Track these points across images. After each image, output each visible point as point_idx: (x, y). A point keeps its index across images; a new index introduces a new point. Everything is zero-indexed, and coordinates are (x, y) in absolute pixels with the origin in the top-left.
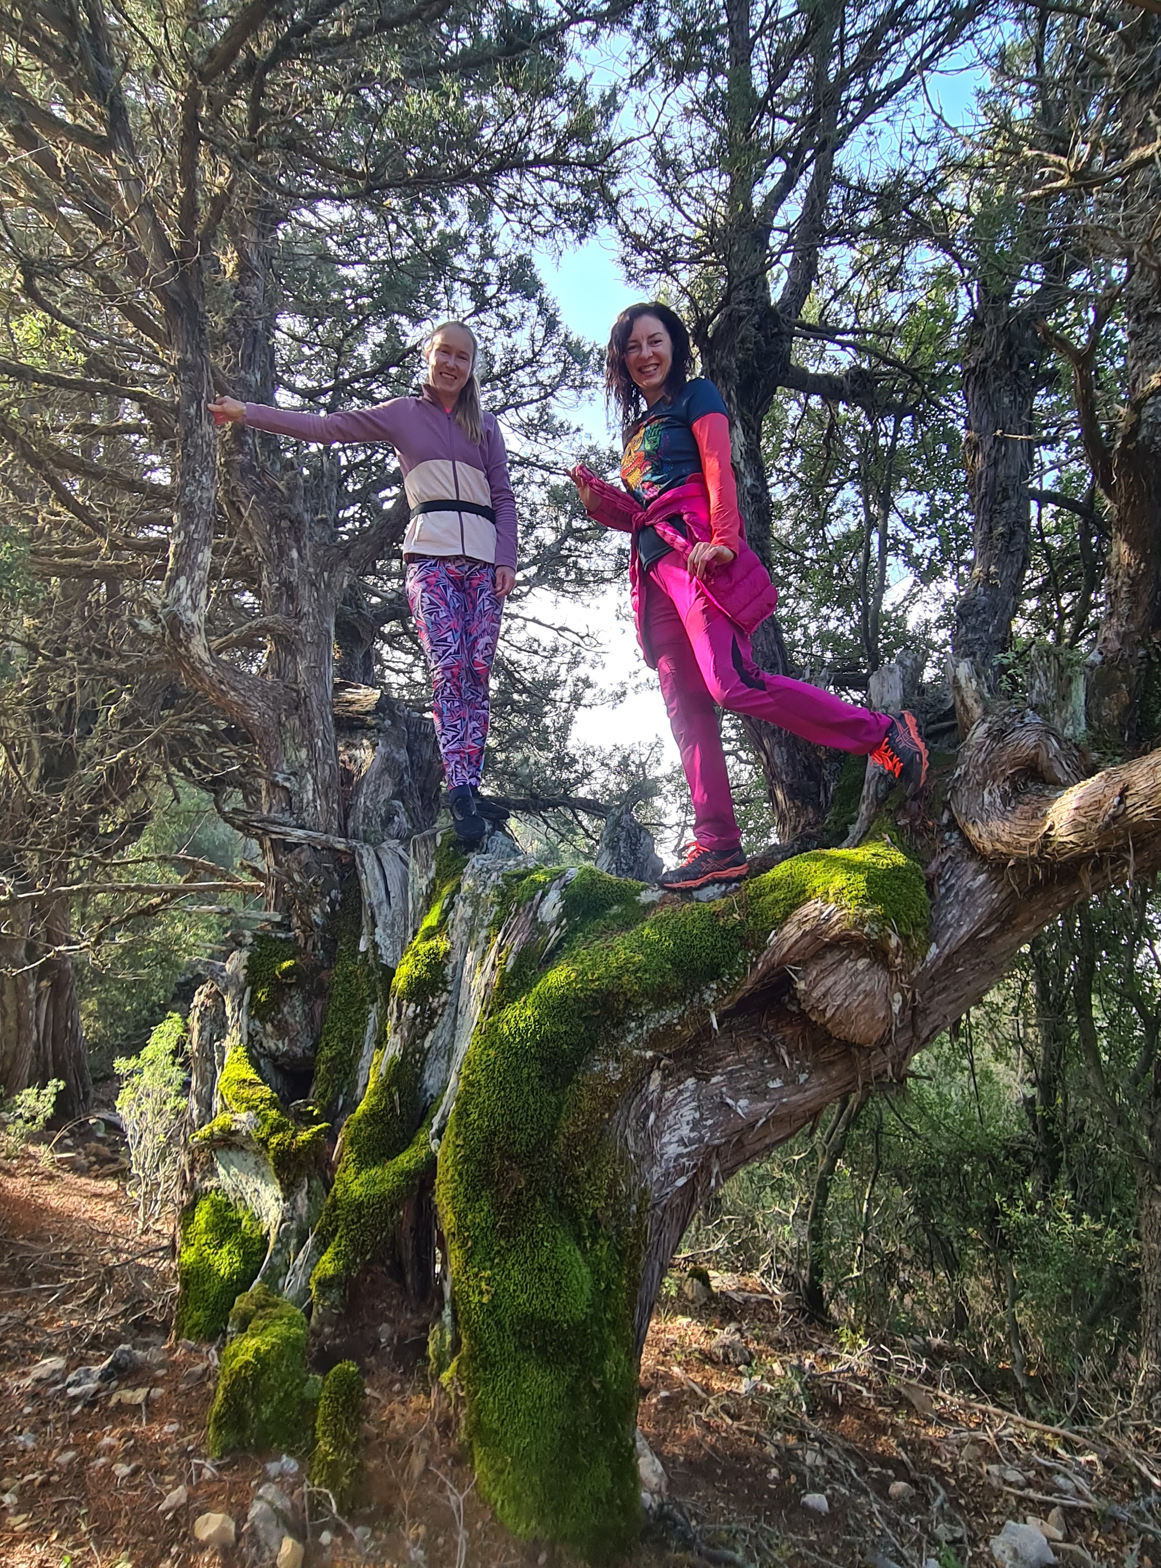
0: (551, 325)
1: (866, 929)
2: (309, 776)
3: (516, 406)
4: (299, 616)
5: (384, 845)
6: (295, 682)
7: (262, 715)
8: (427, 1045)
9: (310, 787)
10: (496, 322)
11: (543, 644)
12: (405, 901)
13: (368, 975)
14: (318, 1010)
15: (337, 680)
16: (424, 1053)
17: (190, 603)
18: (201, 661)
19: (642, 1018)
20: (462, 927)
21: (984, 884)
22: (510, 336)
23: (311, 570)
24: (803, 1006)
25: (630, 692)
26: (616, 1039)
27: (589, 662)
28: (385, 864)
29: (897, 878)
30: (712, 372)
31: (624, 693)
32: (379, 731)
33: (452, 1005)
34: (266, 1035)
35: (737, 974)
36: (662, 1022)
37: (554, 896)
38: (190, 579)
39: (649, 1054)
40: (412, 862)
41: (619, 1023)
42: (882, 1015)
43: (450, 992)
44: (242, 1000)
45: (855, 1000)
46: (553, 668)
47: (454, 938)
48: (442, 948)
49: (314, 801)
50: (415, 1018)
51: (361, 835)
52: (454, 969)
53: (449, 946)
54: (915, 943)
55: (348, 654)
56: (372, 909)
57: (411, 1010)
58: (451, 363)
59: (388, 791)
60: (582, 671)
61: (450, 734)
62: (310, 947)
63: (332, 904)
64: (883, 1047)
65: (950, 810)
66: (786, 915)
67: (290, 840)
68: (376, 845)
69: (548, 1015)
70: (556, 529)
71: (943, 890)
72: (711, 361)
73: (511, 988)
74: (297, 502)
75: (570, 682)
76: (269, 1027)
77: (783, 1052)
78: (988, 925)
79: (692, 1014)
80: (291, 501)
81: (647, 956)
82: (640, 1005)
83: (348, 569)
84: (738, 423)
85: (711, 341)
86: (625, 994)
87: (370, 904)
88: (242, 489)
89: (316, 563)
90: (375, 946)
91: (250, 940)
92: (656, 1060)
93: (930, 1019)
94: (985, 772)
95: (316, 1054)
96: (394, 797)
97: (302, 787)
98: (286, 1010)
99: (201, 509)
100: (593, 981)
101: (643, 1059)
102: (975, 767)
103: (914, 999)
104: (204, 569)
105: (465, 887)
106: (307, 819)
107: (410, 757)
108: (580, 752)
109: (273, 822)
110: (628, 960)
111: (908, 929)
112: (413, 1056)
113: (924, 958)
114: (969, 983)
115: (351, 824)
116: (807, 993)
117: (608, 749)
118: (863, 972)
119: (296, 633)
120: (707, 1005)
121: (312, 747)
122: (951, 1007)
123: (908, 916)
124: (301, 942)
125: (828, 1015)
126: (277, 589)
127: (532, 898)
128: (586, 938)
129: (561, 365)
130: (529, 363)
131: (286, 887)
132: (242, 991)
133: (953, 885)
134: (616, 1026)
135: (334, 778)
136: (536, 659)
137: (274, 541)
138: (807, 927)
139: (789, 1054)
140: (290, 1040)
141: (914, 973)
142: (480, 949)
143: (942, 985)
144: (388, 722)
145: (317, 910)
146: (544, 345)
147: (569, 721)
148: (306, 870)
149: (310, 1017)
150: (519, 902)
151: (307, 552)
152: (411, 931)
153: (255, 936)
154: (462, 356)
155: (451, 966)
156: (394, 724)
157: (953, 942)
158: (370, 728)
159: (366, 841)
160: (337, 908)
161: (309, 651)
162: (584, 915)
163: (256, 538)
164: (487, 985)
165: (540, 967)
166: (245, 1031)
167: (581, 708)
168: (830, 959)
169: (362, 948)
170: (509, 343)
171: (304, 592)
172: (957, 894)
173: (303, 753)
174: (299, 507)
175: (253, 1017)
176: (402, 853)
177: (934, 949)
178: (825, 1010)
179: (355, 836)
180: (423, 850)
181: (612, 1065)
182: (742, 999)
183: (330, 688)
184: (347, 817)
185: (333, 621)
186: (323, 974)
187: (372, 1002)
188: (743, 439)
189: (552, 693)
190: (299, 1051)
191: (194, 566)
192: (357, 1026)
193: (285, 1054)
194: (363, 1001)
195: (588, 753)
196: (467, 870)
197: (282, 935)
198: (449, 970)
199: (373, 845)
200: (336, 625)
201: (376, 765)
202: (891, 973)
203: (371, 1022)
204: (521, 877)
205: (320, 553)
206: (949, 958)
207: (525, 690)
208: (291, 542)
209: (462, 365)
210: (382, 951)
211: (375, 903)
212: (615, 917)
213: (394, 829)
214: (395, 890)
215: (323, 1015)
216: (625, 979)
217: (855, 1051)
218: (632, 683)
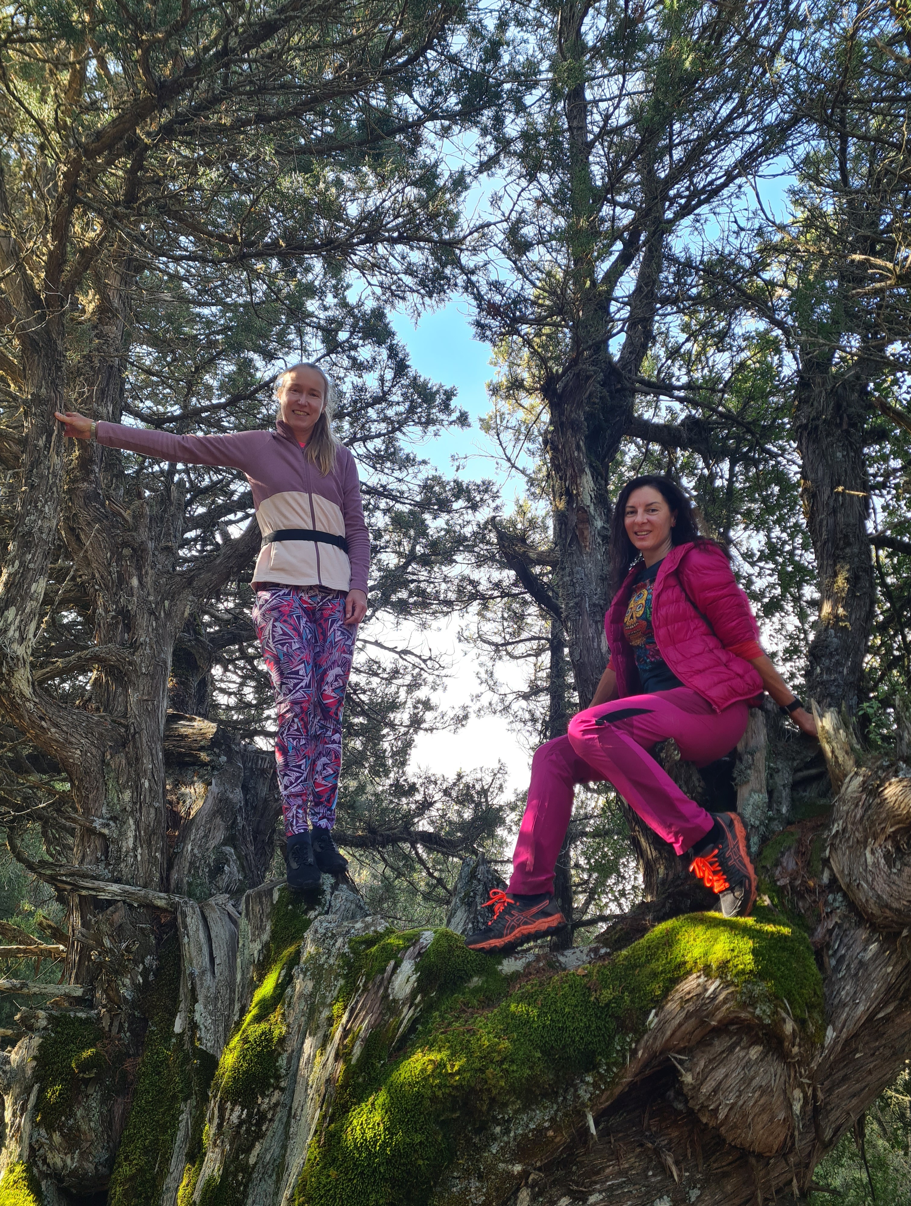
0: (401, 368)
1: (758, 1012)
2: (131, 821)
3: (365, 439)
4: (134, 646)
5: (212, 901)
6: (125, 716)
7: (84, 753)
8: (252, 1160)
9: (131, 834)
10: (346, 362)
11: (383, 666)
12: (232, 968)
13: (182, 1064)
14: (118, 1110)
15: (170, 711)
16: (248, 1171)
17: (17, 634)
18: (22, 695)
19: (509, 1121)
20: (301, 1006)
21: (876, 956)
22: (360, 376)
23: (151, 598)
24: (691, 1103)
25: (472, 716)
26: (479, 1150)
27: (430, 684)
28: (211, 924)
29: (783, 949)
30: (562, 424)
31: (466, 717)
32: (213, 768)
33: (284, 1106)
34: (52, 1148)
35: (615, 1064)
36: (532, 1126)
37: (407, 967)
38: (20, 610)
39: (518, 1168)
40: (243, 922)
41: (482, 1128)
42: (782, 1116)
43: (282, 1090)
44: (26, 1101)
45: (751, 1097)
46: (393, 689)
47: (291, 1020)
48: (276, 1033)
49: (135, 849)
50: (239, 1126)
51: (186, 888)
52: (290, 1059)
53: (284, 1029)
54: (812, 1028)
55: (183, 683)
56: (193, 979)
57: (235, 1114)
58: (303, 400)
59: (220, 835)
60: (422, 693)
61: (294, 775)
62: (115, 1030)
63: (145, 974)
64: (785, 1156)
65: (831, 869)
66: (667, 991)
67: (103, 896)
68: (202, 900)
69: (401, 1122)
70: (400, 554)
71: (833, 962)
72: (561, 414)
73: (356, 1086)
74: (142, 530)
75: (409, 704)
76: (57, 1138)
77: (670, 1161)
78: (886, 1004)
79: (566, 1115)
80: (136, 529)
81: (513, 1041)
82: (505, 1105)
83: (191, 598)
84: (587, 470)
85: (560, 397)
86: (489, 1090)
87: (192, 974)
88: (84, 516)
89: (157, 591)
90: (193, 1026)
91: (43, 1023)
92: (525, 1174)
93: (832, 1118)
94: (865, 830)
95: (111, 1172)
96: (225, 843)
97: (122, 834)
98: (79, 1113)
99: (40, 539)
100: (452, 1075)
101: (509, 1175)
102: (853, 824)
103: (815, 1096)
104: (37, 600)
105: (305, 956)
106: (125, 871)
107: (245, 795)
108: (421, 781)
109: (84, 876)
110: (493, 1048)
111: (803, 1011)
112: (236, 1176)
113: (823, 1047)
114: (870, 1072)
115: (175, 876)
116: (696, 1088)
117: (452, 778)
118: (756, 1062)
119: (130, 663)
120: (583, 1104)
121: (137, 788)
122: (854, 1101)
123: (801, 995)
124: (105, 1023)
125: (721, 1116)
126: (113, 618)
127: (383, 970)
128: (443, 1018)
129: (407, 404)
130: (377, 400)
131: (94, 954)
132: (28, 1090)
133: (843, 956)
134: (478, 1131)
135: (159, 822)
136: (375, 680)
137: (114, 568)
138: (690, 1007)
139: (677, 1163)
140: (81, 1154)
141: (814, 1065)
142: (320, 1034)
143: (841, 1073)
144: (223, 759)
145: (127, 981)
146: (393, 386)
147: (408, 744)
148: (119, 933)
149: (107, 1122)
150: (368, 975)
151: (149, 580)
152: (237, 1007)
153: (50, 1018)
154: (313, 393)
155: (285, 1055)
156: (229, 761)
157: (850, 1025)
158: (204, 764)
159: (191, 895)
160: (151, 978)
161: (143, 683)
162: (442, 990)
163: (94, 565)
164: (328, 1081)
165: (390, 1057)
166: (26, 1142)
167: (421, 732)
168: (719, 1045)
169: (178, 1028)
170: (359, 381)
171: (143, 621)
172: (848, 965)
173: (127, 796)
174: (143, 535)
175: (38, 1125)
176: (230, 908)
177: (830, 1033)
178: (716, 1110)
179: (178, 890)
180: (257, 908)
181: (474, 1184)
182: (622, 1095)
183: (162, 722)
184: (170, 867)
185: (171, 650)
186: (128, 1065)
187: (185, 1100)
188: (592, 484)
189: (392, 716)
190: (90, 1167)
191: (27, 596)
192: (165, 1132)
193: (73, 1173)
194: (174, 1097)
195: (430, 782)
196: (308, 935)
197: (82, 1015)
198: (282, 1061)
199: (199, 900)
200: (174, 654)
201: (208, 806)
202: (789, 1065)
203: (182, 1125)
204: (370, 943)
205: (163, 581)
206: (847, 1042)
207: (363, 713)
208: (133, 570)
209: (314, 402)
210: (201, 1033)
211: (197, 971)
212: (476, 991)
213: (223, 881)
214: (220, 955)
215: (125, 1117)
216: (489, 1072)
217: (753, 1161)
218: (474, 707)
